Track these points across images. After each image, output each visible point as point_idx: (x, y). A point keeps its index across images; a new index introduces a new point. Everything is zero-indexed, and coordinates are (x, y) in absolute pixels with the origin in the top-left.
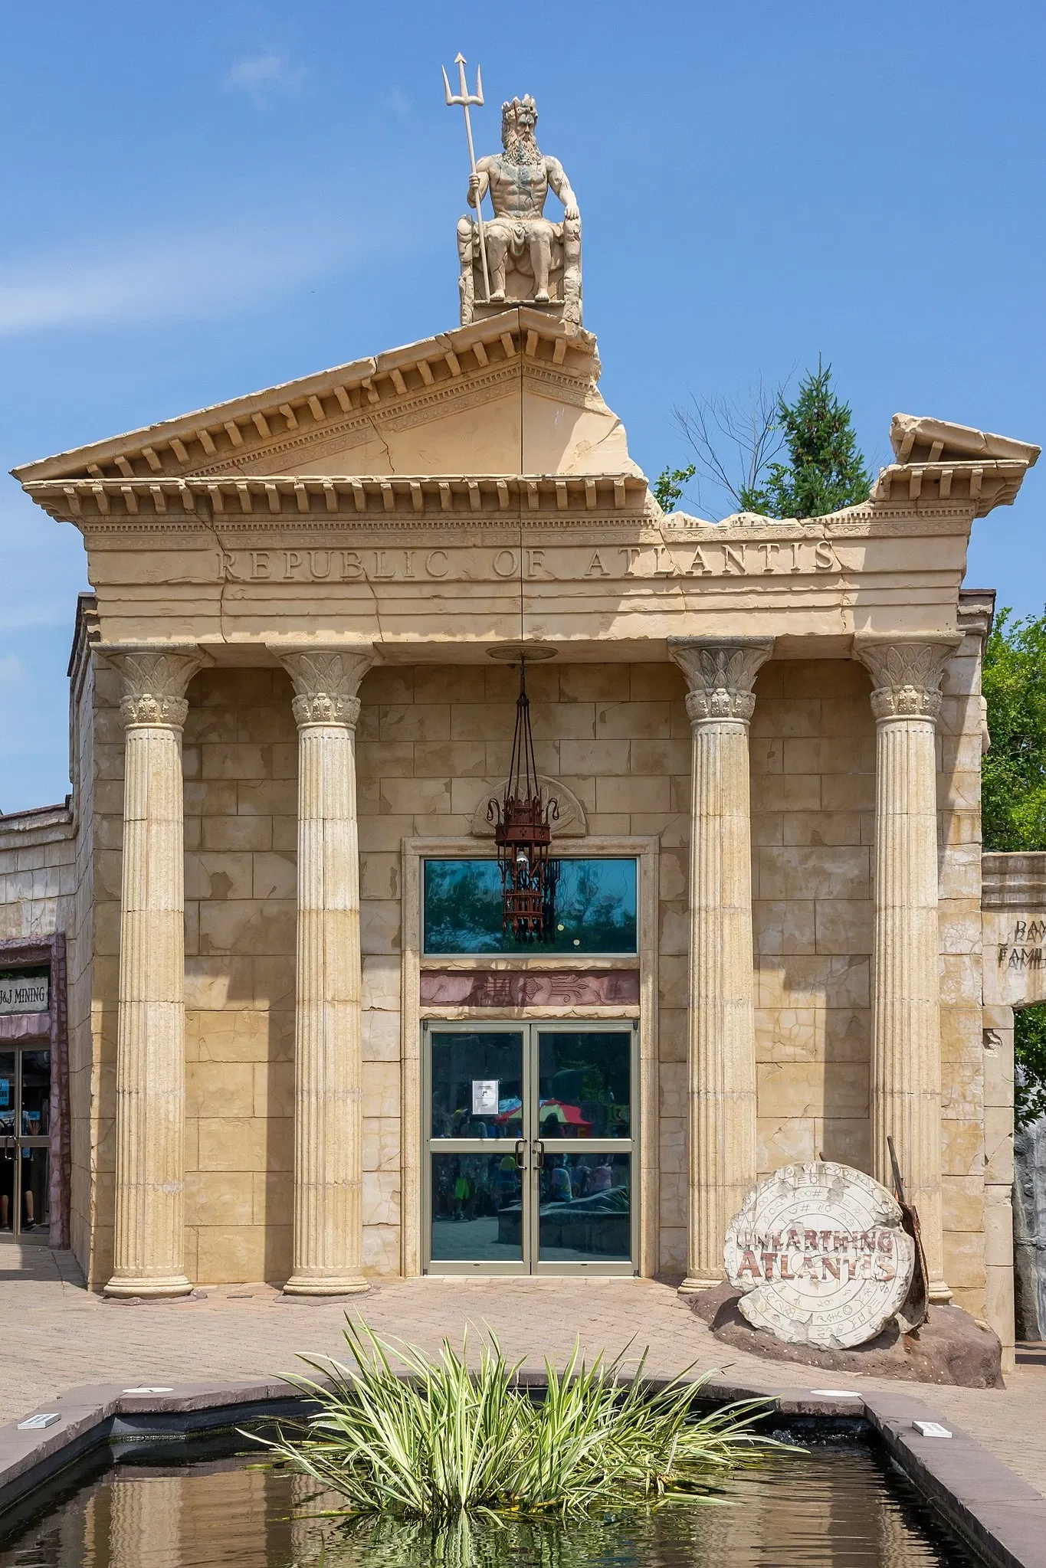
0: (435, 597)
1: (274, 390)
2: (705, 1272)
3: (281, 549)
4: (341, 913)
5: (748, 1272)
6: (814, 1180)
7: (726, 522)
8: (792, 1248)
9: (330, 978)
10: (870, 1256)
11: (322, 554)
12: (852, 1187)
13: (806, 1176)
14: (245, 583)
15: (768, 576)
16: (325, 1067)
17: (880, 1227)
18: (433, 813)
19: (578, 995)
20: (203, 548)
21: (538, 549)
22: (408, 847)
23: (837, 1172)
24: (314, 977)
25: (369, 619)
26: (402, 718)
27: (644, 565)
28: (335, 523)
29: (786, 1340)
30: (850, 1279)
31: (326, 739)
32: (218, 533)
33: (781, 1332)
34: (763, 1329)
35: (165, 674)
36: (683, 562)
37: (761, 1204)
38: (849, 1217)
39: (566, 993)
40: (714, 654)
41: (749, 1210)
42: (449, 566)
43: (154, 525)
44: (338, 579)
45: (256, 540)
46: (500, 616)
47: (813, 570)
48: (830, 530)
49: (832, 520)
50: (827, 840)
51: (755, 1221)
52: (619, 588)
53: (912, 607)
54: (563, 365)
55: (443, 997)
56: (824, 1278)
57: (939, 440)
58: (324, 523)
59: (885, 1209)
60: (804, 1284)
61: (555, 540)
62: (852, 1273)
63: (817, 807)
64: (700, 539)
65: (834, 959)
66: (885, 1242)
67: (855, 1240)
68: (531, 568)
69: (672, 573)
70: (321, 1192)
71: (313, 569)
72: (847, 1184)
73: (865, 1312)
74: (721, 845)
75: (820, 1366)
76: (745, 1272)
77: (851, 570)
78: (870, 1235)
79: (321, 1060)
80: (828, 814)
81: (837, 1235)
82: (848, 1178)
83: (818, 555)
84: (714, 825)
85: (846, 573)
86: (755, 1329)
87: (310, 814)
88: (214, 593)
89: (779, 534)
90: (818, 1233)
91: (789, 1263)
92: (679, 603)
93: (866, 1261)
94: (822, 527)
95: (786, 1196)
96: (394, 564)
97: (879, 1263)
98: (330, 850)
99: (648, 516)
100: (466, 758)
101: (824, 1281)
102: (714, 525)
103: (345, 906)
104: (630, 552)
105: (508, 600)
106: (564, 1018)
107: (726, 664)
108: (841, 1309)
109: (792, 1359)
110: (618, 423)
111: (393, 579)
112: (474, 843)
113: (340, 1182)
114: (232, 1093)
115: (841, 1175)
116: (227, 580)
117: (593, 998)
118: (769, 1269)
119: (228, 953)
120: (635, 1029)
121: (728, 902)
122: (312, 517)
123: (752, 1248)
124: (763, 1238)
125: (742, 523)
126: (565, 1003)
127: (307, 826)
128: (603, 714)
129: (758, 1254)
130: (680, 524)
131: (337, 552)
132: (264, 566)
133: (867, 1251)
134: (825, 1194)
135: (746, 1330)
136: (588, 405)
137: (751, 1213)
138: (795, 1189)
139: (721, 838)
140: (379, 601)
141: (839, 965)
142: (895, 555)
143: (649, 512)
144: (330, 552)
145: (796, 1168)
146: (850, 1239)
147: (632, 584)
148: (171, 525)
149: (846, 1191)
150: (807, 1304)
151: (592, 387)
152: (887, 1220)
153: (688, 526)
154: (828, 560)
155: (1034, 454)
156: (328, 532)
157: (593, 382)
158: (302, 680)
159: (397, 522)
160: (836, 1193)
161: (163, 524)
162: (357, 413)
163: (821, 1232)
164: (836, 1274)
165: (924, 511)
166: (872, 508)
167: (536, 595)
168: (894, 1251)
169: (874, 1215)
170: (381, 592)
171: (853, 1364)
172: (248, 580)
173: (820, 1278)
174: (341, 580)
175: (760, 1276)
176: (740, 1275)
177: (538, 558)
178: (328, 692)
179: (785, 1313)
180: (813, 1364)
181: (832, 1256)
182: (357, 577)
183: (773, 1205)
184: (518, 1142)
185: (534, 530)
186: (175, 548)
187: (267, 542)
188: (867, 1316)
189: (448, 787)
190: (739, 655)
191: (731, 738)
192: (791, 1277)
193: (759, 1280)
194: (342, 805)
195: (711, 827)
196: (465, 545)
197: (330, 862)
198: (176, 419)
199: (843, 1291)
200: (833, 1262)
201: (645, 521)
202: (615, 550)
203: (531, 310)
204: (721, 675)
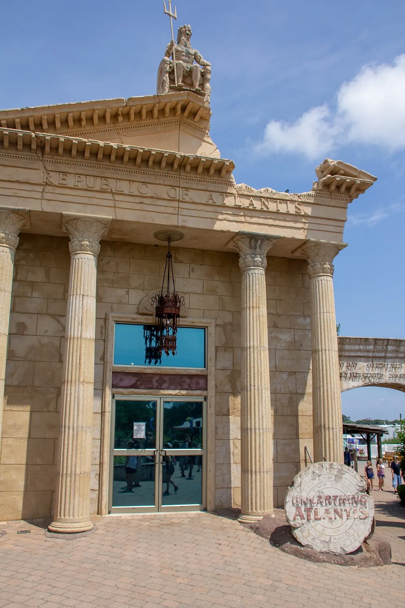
0: (141, 203)
1: (81, 103)
2: (255, 513)
3: (74, 174)
4: (89, 340)
5: (299, 517)
6: (328, 471)
7: (262, 190)
8: (319, 505)
9: (82, 371)
10: (356, 507)
11: (92, 178)
12: (346, 474)
13: (324, 469)
14: (55, 186)
15: (278, 212)
16: (78, 415)
17: (359, 493)
18: (121, 303)
19: (181, 385)
20: (38, 168)
21: (187, 189)
22: (110, 317)
23: (339, 467)
24: (74, 370)
25: (111, 208)
26: (109, 262)
27: (229, 201)
28: (99, 166)
29: (319, 550)
30: (347, 519)
31: (86, 259)
32: (45, 163)
33: (316, 547)
34: (307, 546)
35: (11, 223)
36: (245, 203)
37: (304, 483)
38: (345, 489)
39: (176, 384)
40: (256, 241)
41: (298, 486)
42: (149, 190)
43: (15, 155)
44: (98, 189)
45: (62, 168)
46: (169, 215)
47: (294, 213)
48: (300, 199)
49: (301, 195)
50: (279, 326)
51: (301, 492)
52: (220, 209)
53: (329, 232)
54: (197, 122)
55: (122, 384)
56: (335, 518)
57: (343, 170)
58: (94, 165)
59: (362, 484)
60: (325, 522)
61: (194, 186)
62: (348, 516)
63: (274, 312)
64: (253, 194)
65: (283, 373)
66: (363, 500)
67: (349, 500)
68: (184, 196)
69: (241, 206)
70: (73, 479)
71: (88, 184)
72: (343, 472)
73: (356, 534)
74: (259, 320)
75: (338, 564)
76: (297, 517)
77: (308, 215)
78: (356, 497)
79: (76, 411)
80: (279, 316)
81: (341, 497)
82: (344, 469)
83: (296, 207)
84: (256, 311)
85: (306, 216)
86: (303, 546)
87: (76, 293)
88: (40, 189)
89: (281, 197)
90: (332, 497)
91: (318, 512)
92: (242, 219)
93: (354, 510)
94: (297, 197)
95: (315, 479)
96: (125, 187)
97: (361, 510)
98: (85, 310)
99: (232, 182)
100: (135, 281)
101: (335, 520)
102: (257, 191)
103: (91, 337)
104: (224, 196)
105: (172, 208)
106: (176, 395)
107: (261, 245)
108: (344, 534)
109: (325, 561)
110: (217, 149)
111: (123, 193)
112: (139, 317)
113: (83, 473)
114: (20, 426)
115: (340, 468)
116: (47, 183)
117: (187, 387)
118: (308, 516)
119: (23, 359)
120: (205, 400)
121: (262, 344)
122: (90, 161)
123: (300, 505)
124: (305, 500)
125: (268, 191)
126: (175, 389)
127: (74, 298)
128: (193, 268)
129: (303, 508)
130: (244, 188)
131: (99, 179)
132: (65, 179)
133: (355, 505)
134: (333, 478)
135: (299, 547)
136: (205, 139)
137: (299, 488)
138: (319, 476)
139: (259, 317)
140: (116, 201)
141: (285, 376)
142: (323, 211)
143: (233, 181)
144: (96, 178)
145: (319, 466)
146: (347, 499)
147: (225, 209)
148: (23, 156)
149: (343, 476)
150: (328, 532)
151: (207, 133)
152: (363, 489)
153: (247, 189)
154: (300, 210)
155: (375, 179)
156: (96, 169)
157: (207, 132)
158: (76, 233)
159: (127, 169)
160: (339, 477)
161: (19, 156)
162: (111, 125)
163: (333, 496)
164: (341, 517)
165: (333, 197)
166: (315, 193)
167: (185, 207)
168: (367, 504)
169: (357, 487)
170: (117, 197)
171: (353, 561)
172: (57, 184)
173: (333, 519)
174: (100, 190)
175: (305, 519)
176: (294, 519)
177: (187, 192)
178: (89, 239)
179: (318, 537)
180: (335, 563)
181: (339, 508)
182: (107, 189)
183: (309, 484)
184: (155, 451)
185: (186, 181)
186: (24, 166)
187: (67, 170)
188: (357, 538)
189: (128, 293)
190: (266, 242)
191: (261, 276)
192: (320, 519)
193: (304, 521)
194: (91, 290)
195: (255, 312)
196: (156, 183)
197: (85, 315)
198: (34, 107)
199: (345, 525)
200: (339, 511)
201: (231, 184)
202: (218, 194)
203: (193, 93)
204: (258, 250)
